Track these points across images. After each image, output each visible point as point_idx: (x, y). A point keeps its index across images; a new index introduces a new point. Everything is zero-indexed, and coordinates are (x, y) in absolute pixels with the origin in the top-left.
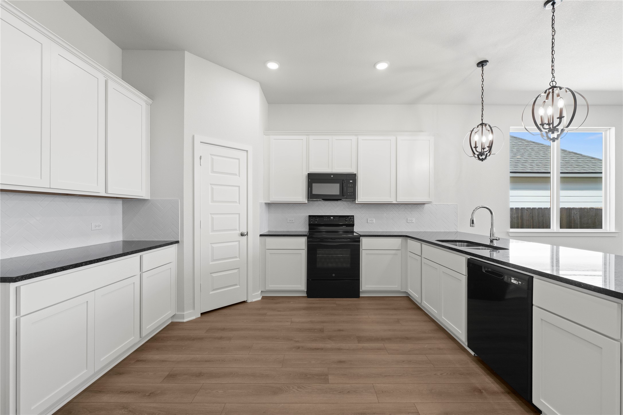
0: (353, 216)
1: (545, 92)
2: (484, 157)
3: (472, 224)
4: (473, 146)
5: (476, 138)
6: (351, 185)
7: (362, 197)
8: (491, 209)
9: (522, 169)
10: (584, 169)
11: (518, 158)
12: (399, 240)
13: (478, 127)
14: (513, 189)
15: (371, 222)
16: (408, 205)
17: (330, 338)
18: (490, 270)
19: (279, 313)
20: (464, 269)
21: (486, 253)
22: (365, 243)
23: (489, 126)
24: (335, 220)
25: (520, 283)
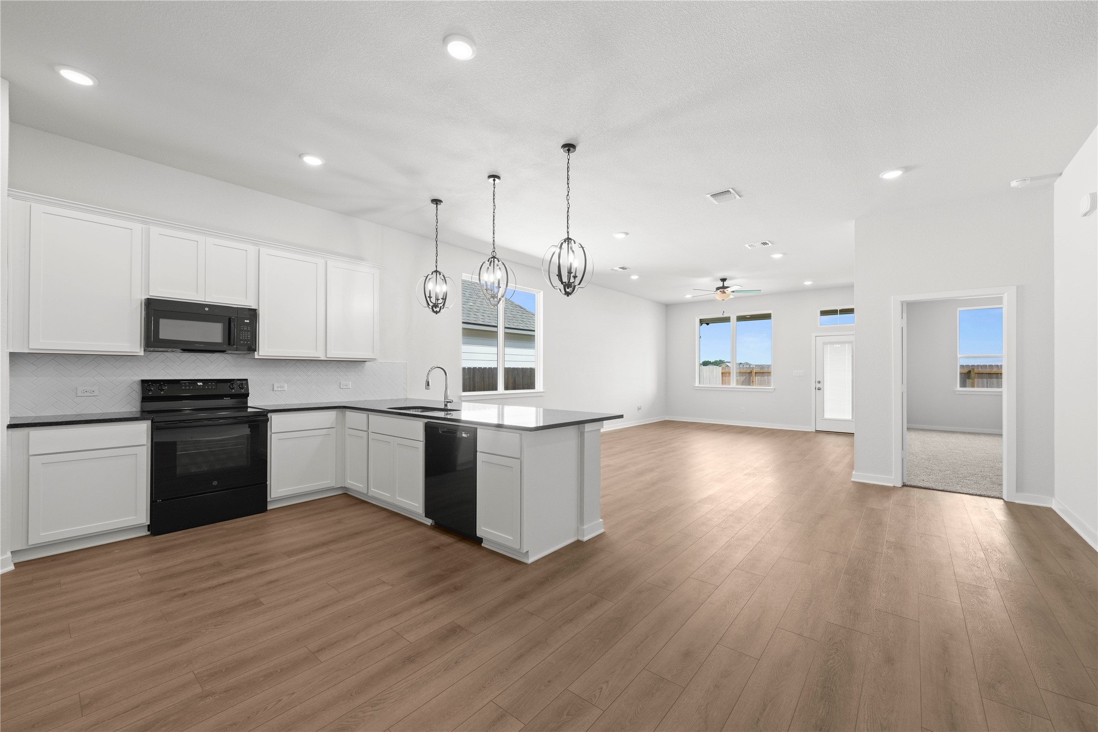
0: (246, 380)
1: (488, 261)
2: (438, 309)
3: (427, 387)
4: (428, 295)
5: (430, 286)
6: (247, 328)
7: (266, 348)
8: (445, 369)
9: (474, 319)
10: (527, 325)
11: (470, 305)
12: (332, 414)
13: (432, 274)
14: (465, 343)
15: (279, 389)
16: (341, 362)
17: (238, 567)
18: (445, 430)
19: (97, 572)
20: (421, 435)
21: (441, 414)
22: (276, 422)
23: (443, 276)
24: (208, 387)
25: (468, 435)
